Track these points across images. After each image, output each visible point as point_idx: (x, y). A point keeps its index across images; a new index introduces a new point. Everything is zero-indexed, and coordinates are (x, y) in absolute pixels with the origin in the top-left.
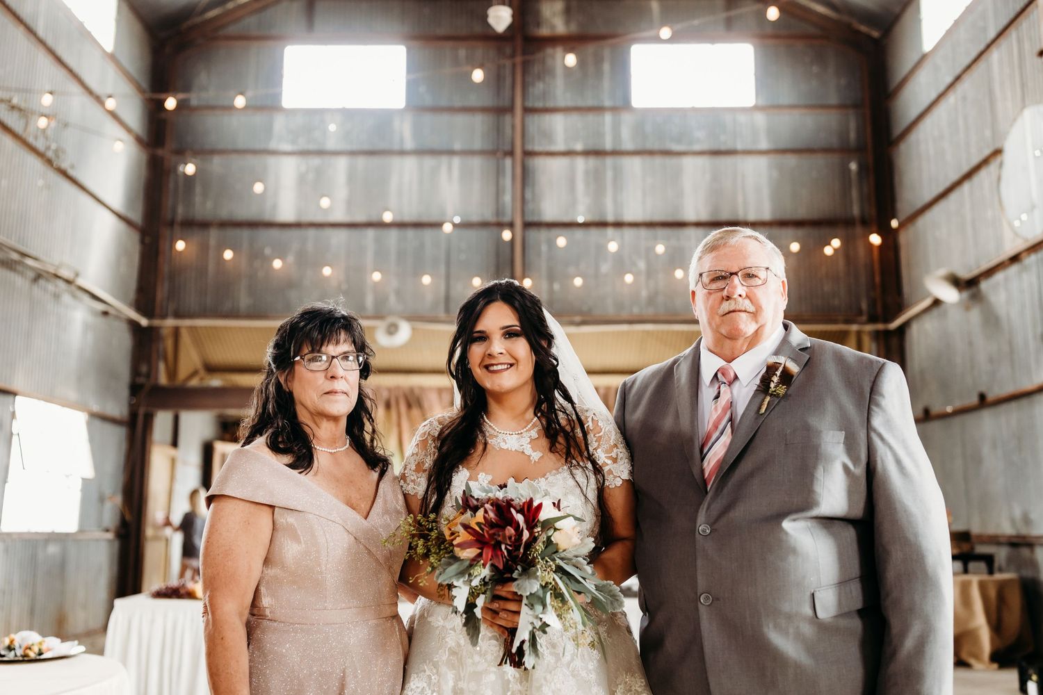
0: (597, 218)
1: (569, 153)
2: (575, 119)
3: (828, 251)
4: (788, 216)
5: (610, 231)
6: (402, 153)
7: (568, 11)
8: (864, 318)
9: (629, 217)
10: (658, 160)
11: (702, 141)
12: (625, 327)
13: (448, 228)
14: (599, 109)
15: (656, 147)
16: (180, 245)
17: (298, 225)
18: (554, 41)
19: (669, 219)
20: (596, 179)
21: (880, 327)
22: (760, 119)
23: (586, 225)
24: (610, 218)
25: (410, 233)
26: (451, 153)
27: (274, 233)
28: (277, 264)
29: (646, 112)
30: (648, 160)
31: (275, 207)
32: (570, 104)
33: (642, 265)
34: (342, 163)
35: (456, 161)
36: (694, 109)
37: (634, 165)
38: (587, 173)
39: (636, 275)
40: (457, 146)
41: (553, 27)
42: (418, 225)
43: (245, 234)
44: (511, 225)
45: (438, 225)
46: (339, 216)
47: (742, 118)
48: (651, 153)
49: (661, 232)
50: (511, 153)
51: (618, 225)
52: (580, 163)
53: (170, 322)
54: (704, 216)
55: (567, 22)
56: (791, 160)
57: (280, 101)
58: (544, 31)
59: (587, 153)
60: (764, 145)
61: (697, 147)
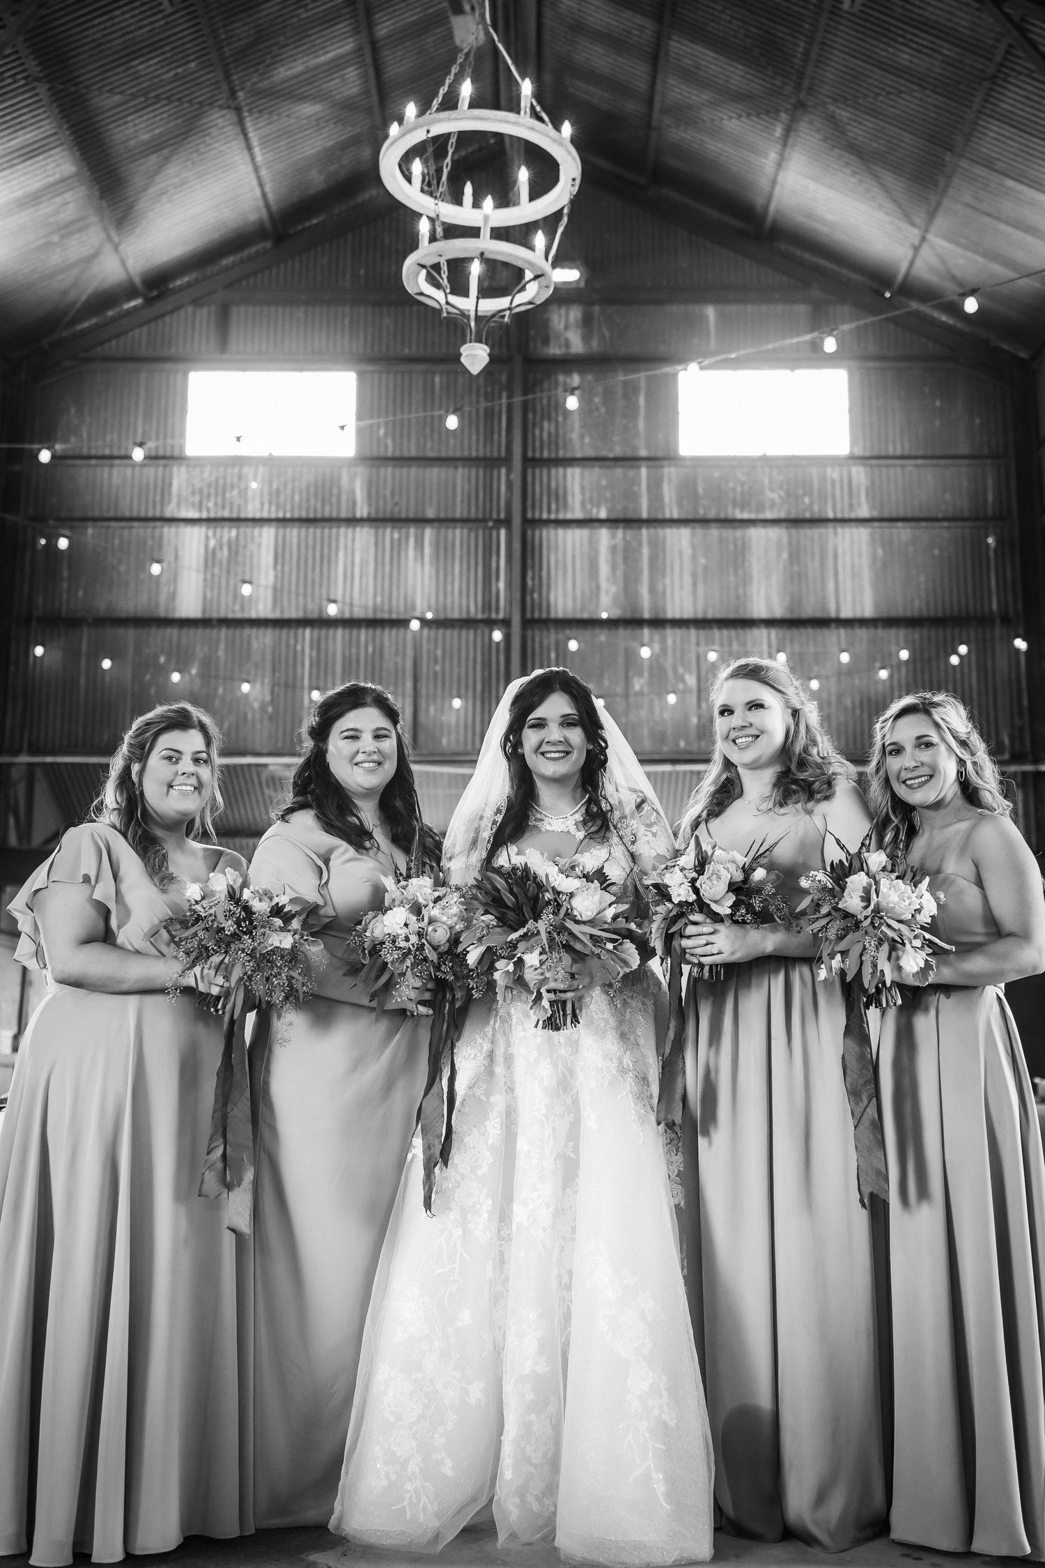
0: (628, 615)
1: (588, 522)
2: (595, 474)
3: (954, 660)
4: (899, 611)
5: (646, 632)
6: (352, 521)
7: (587, 322)
8: (1006, 756)
9: (672, 612)
10: (715, 532)
11: (775, 505)
12: (667, 768)
13: (415, 625)
14: (630, 460)
15: (712, 514)
16: (39, 651)
17: (204, 623)
18: (569, 363)
19: (732, 615)
20: (627, 558)
21: (1029, 768)
22: (859, 474)
23: (612, 623)
24: (646, 615)
25: (364, 634)
26: (422, 521)
27: (173, 633)
28: (176, 677)
29: (699, 462)
30: (700, 531)
31: (173, 596)
32: (590, 453)
33: (691, 680)
34: (267, 535)
35: (429, 533)
36: (765, 459)
37: (680, 540)
38: (613, 549)
39: (682, 694)
40: (430, 513)
41: (567, 344)
42: (374, 623)
43: (131, 634)
44: (505, 624)
45: (403, 623)
46: (263, 610)
47: (833, 473)
48: (705, 522)
49: (716, 633)
50: (507, 522)
51: (658, 623)
52: (604, 534)
53: (24, 759)
54: (779, 612)
55: (586, 338)
56: (903, 533)
57: (182, 447)
58: (554, 350)
59: (612, 522)
60: (864, 511)
61: (769, 515)
